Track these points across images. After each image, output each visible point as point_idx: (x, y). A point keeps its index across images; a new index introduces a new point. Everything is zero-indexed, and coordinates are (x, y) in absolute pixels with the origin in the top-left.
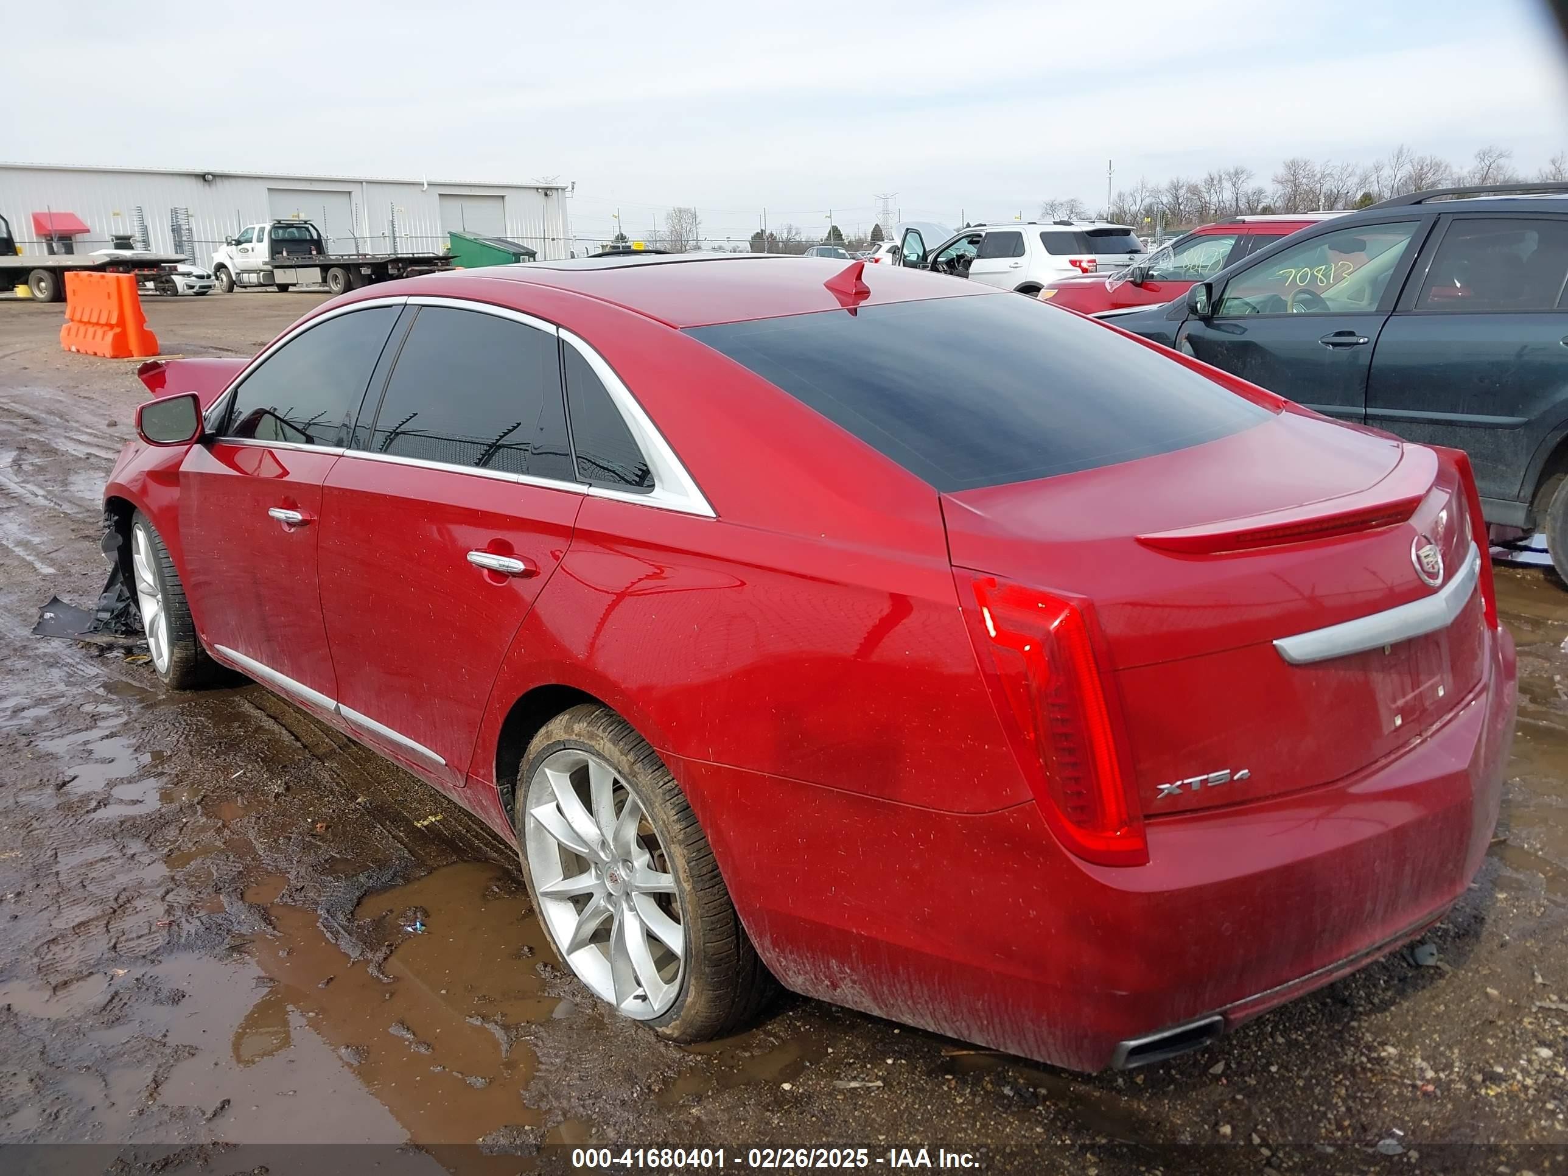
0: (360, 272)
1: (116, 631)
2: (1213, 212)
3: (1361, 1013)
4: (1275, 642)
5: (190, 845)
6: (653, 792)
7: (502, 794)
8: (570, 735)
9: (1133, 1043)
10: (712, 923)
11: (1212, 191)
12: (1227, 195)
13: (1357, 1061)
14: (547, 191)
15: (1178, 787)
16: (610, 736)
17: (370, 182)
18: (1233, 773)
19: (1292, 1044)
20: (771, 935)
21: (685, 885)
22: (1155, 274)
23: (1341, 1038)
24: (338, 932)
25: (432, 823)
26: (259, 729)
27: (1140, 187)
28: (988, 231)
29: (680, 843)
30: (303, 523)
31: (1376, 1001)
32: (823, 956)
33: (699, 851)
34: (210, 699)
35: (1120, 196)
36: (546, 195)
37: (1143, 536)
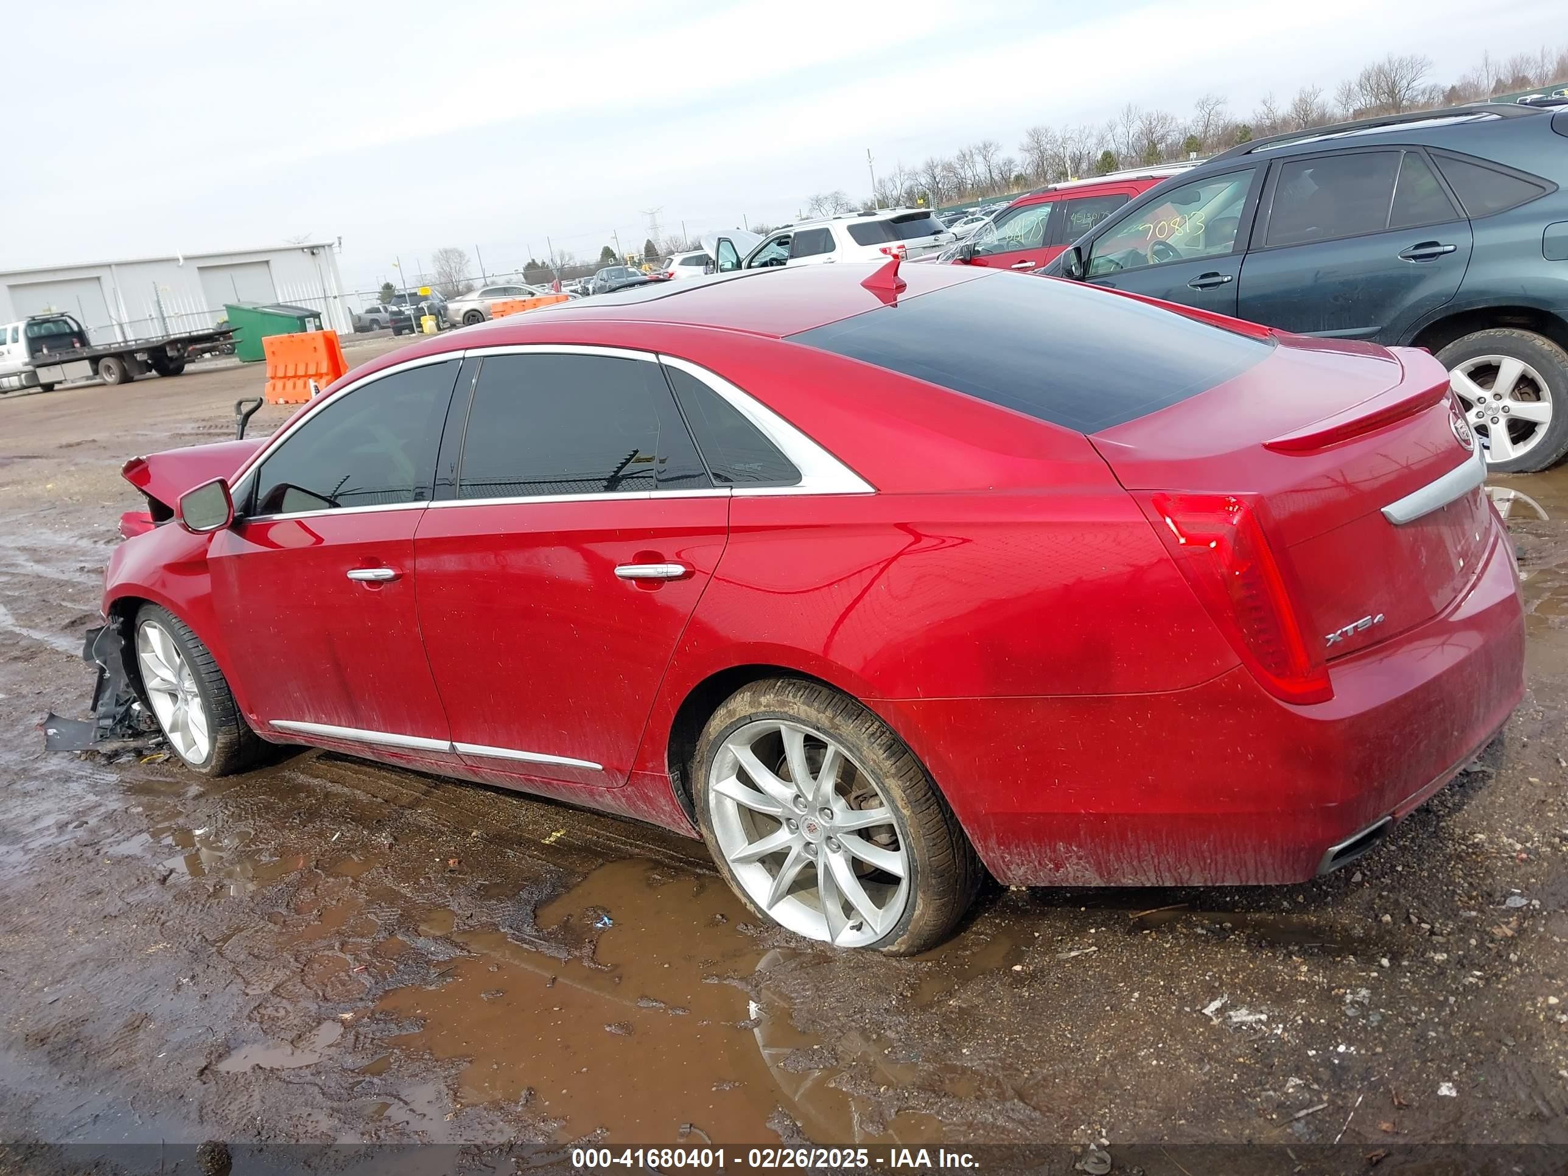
0: (135, 358)
1: (123, 736)
2: (970, 186)
3: (1443, 816)
4: (1382, 510)
5: (334, 902)
6: (857, 738)
7: (674, 782)
8: (758, 708)
9: (1337, 848)
10: (934, 839)
11: (966, 166)
12: (981, 169)
13: (1459, 850)
14: (313, 250)
15: (1340, 635)
16: (802, 700)
17: (118, 265)
18: (1373, 619)
19: (1403, 849)
20: (997, 836)
21: (904, 811)
22: (980, 249)
23: (1437, 837)
24: (533, 942)
25: (559, 838)
26: (327, 795)
27: (898, 171)
28: (796, 231)
29: (894, 776)
30: (396, 577)
31: (1450, 805)
32: (1050, 843)
33: (911, 780)
34: (258, 780)
35: (880, 182)
36: (313, 254)
37: (1268, 442)
